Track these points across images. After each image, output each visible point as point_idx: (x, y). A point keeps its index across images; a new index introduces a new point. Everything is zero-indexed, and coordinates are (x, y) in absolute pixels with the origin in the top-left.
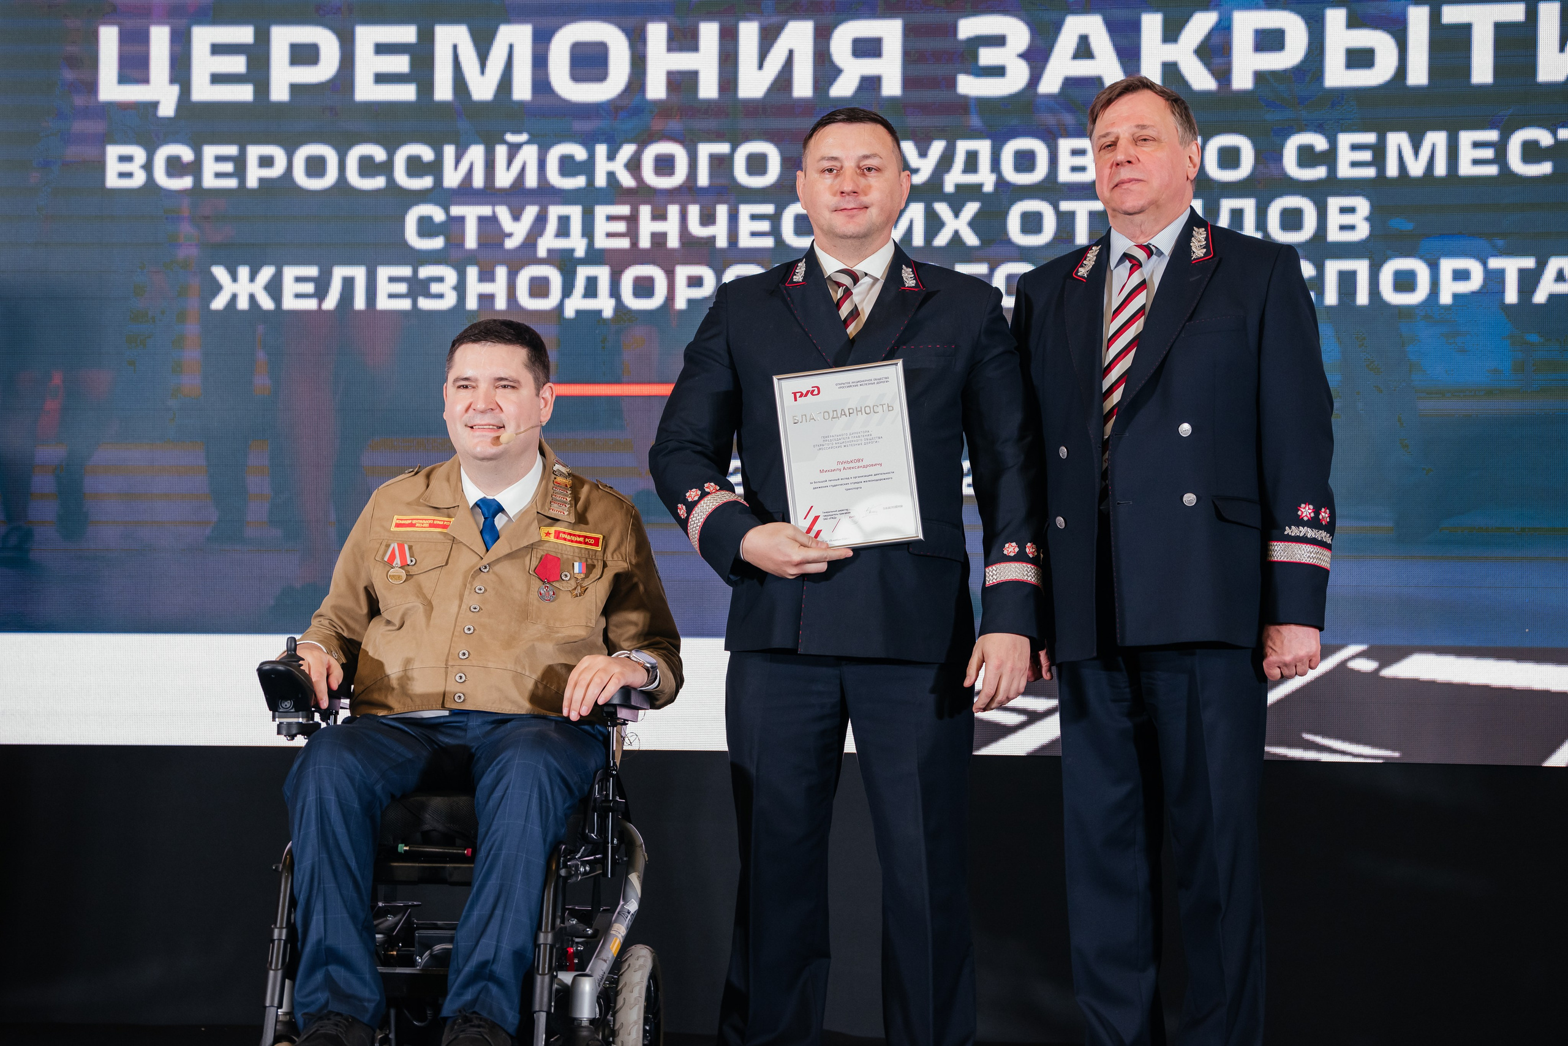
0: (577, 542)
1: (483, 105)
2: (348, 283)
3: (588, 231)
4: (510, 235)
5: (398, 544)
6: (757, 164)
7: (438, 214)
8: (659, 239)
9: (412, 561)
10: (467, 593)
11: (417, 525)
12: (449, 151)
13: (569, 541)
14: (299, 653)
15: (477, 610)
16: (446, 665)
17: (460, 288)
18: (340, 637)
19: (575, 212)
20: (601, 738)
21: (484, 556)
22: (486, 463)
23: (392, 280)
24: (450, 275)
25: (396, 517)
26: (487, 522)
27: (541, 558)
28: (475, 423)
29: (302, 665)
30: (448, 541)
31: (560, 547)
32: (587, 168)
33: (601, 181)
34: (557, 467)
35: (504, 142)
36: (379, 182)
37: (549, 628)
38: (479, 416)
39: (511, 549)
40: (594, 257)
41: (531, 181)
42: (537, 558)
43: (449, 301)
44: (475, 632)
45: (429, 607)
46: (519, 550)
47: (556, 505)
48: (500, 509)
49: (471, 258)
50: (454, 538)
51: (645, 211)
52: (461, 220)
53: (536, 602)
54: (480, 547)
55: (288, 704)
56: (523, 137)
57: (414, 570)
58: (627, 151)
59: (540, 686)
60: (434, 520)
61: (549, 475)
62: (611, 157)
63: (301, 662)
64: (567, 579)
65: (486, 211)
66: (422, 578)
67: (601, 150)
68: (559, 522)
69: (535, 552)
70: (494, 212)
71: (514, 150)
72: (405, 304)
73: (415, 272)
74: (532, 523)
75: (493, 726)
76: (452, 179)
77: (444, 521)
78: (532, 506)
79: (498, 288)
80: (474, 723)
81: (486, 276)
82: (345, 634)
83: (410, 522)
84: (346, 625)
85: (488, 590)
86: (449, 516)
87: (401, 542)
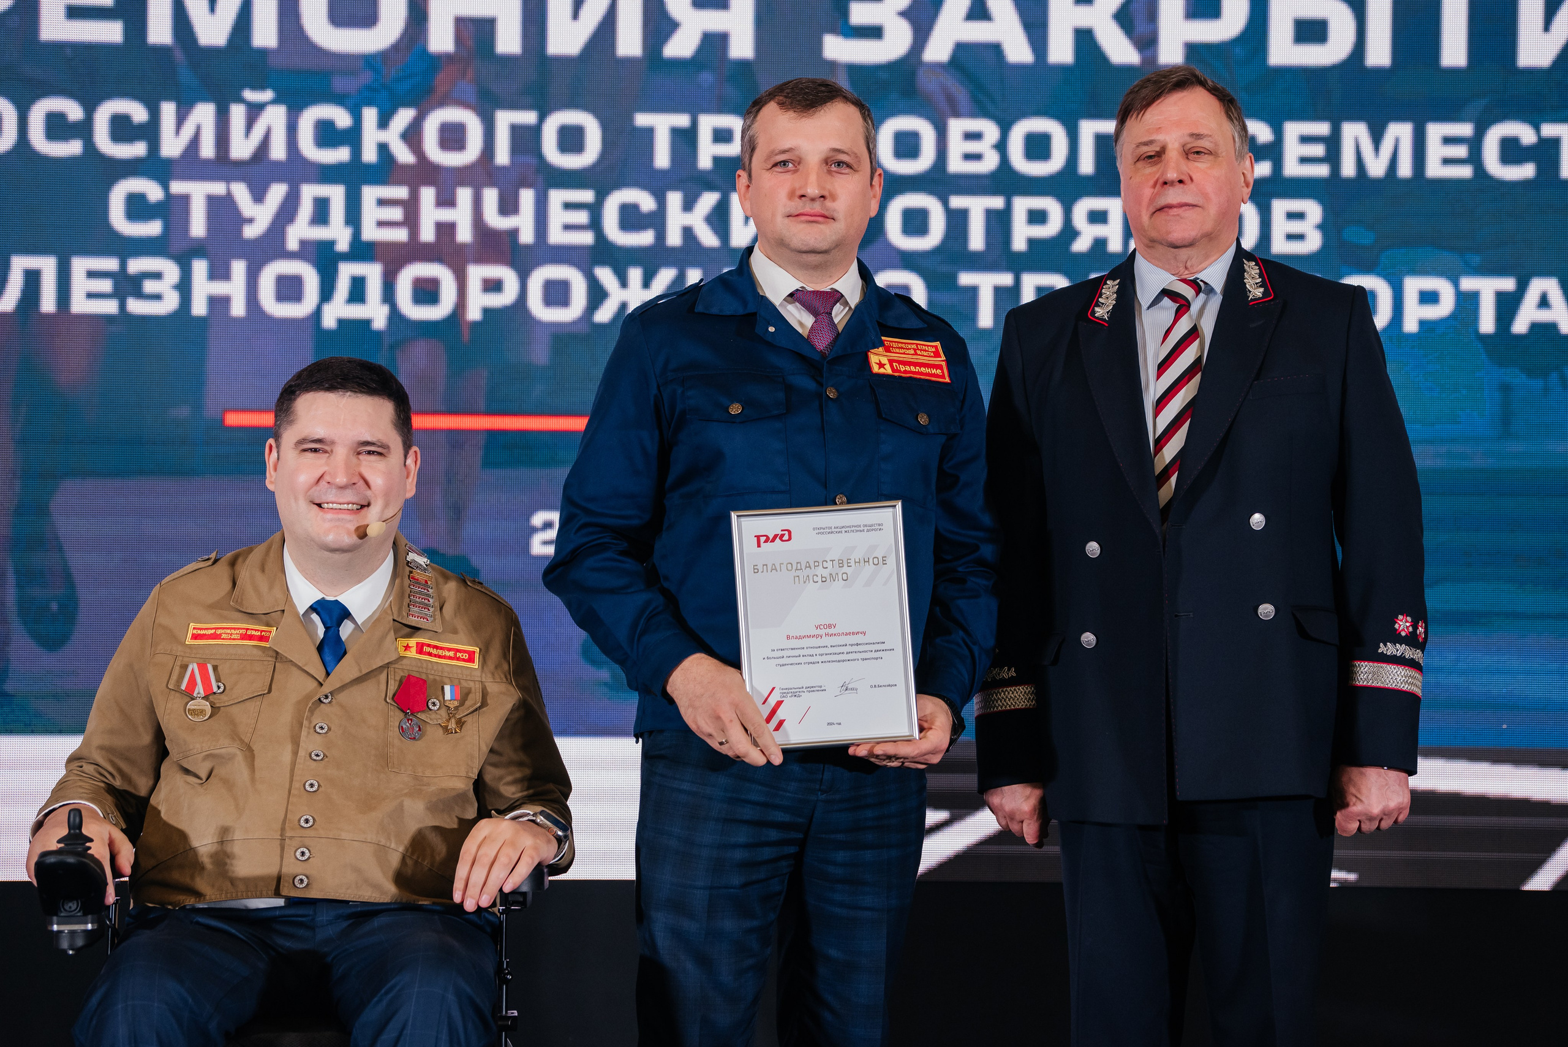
0: (444, 657)
1: (212, 52)
2: (32, 278)
3: (353, 217)
4: (250, 221)
5: (198, 665)
6: (571, 139)
7: (153, 191)
8: (446, 230)
9: (219, 687)
10: (304, 733)
11: (224, 636)
12: (168, 110)
13: (435, 656)
14: (85, 831)
15: (320, 758)
16: (281, 835)
17: (184, 287)
18: (111, 789)
19: (336, 194)
20: (488, 929)
21: (324, 681)
22: (337, 556)
23: (92, 274)
24: (171, 271)
25: (192, 625)
26: (330, 633)
27: (400, 681)
28: (323, 501)
29: (89, 848)
30: (270, 659)
31: (425, 665)
32: (352, 137)
33: (370, 155)
34: (412, 556)
35: (240, 100)
36: (73, 148)
37: (416, 778)
38: (334, 491)
39: (361, 671)
40: (361, 251)
41: (278, 151)
42: (395, 680)
43: (170, 303)
44: (320, 789)
45: (250, 753)
46: (372, 671)
47: (416, 609)
48: (345, 614)
49: (198, 249)
50: (277, 653)
51: (428, 195)
52: (185, 199)
53: (396, 742)
54: (319, 671)
55: (73, 905)
56: (268, 95)
57: (220, 701)
58: (404, 117)
59: (409, 862)
60: (247, 629)
61: (404, 568)
62: (383, 123)
63: (88, 844)
64: (435, 708)
65: (218, 188)
66: (235, 710)
67: (370, 115)
68: (420, 631)
69: (392, 673)
70: (228, 189)
71: (254, 111)
72: (110, 307)
73: (123, 265)
74: (387, 634)
75: (351, 921)
76: (172, 146)
77: (262, 631)
78: (384, 612)
79: (235, 288)
80: (323, 916)
81: (220, 272)
82: (118, 783)
83: (213, 631)
84: (120, 771)
85: (332, 728)
86: (268, 625)
87: (201, 661)
